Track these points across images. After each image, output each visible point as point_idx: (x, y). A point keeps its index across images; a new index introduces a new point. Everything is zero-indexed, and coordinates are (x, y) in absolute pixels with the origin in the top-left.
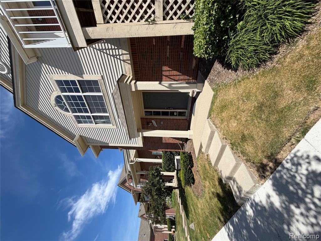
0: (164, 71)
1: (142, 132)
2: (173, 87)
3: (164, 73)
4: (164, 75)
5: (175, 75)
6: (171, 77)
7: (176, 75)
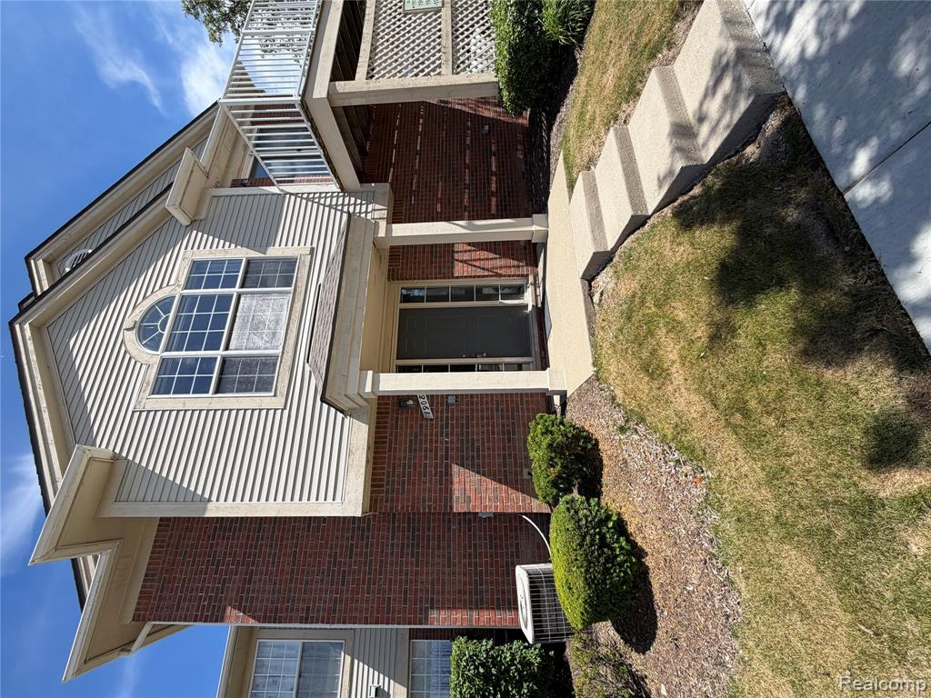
0: (458, 252)
1: (377, 372)
2: (477, 225)
3: (456, 256)
4: (457, 260)
5: (483, 260)
6: (474, 264)
7: (487, 259)
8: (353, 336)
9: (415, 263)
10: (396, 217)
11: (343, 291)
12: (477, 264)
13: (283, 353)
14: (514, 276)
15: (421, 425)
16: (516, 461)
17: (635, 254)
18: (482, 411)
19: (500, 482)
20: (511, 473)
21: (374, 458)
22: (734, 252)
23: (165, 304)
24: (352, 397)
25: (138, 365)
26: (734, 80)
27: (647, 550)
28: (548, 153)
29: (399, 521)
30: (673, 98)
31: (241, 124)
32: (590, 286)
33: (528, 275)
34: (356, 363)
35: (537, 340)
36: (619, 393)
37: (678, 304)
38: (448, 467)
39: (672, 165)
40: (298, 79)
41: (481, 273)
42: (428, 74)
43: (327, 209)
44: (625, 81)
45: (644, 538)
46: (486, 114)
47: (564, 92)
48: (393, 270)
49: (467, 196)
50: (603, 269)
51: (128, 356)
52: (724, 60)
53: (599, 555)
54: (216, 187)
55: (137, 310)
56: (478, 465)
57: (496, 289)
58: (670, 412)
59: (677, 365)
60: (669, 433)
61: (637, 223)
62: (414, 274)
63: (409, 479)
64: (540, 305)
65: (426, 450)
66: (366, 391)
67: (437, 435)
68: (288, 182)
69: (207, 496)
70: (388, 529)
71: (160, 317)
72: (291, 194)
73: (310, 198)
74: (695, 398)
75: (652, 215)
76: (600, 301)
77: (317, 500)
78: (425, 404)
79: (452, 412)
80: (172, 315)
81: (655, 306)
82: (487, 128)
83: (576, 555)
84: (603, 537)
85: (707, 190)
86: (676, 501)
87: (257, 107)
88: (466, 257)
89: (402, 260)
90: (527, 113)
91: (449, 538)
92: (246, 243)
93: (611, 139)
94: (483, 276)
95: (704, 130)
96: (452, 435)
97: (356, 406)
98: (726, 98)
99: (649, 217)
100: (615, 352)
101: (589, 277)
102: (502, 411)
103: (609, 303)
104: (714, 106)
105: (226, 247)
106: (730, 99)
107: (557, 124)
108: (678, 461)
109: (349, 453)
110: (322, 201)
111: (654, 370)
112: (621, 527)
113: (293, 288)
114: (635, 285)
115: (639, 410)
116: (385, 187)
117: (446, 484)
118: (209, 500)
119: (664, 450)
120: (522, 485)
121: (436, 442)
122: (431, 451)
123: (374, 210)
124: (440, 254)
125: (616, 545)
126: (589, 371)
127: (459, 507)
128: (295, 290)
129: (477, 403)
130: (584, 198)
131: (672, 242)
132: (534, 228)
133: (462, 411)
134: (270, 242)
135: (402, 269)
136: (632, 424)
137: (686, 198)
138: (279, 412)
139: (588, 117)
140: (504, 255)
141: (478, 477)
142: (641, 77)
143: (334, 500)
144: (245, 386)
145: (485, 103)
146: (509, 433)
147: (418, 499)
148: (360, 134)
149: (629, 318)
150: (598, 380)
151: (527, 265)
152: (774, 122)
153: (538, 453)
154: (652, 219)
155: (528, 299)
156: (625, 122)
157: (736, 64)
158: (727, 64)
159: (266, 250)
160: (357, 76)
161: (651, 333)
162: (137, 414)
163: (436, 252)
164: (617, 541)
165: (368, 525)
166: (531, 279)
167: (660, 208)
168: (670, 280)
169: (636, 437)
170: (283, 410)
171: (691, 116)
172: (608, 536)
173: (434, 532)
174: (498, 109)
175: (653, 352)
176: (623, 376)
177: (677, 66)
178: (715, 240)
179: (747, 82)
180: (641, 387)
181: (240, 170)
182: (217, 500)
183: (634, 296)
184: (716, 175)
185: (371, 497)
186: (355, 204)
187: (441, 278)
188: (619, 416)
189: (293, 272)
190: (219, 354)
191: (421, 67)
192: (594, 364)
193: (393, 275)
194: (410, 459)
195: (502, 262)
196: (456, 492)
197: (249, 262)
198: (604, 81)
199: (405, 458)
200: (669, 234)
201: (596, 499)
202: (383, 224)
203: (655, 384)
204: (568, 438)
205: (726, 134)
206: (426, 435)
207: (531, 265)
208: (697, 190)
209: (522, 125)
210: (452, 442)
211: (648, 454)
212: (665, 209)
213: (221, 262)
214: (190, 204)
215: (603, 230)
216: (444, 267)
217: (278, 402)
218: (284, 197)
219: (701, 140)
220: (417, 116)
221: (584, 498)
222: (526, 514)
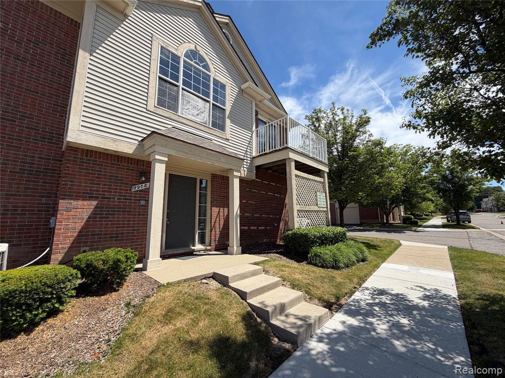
1: (167, 163)
2: (237, 219)
3: (222, 209)
5: (219, 222)
7: (220, 224)
8: (187, 153)
9: (219, 188)
10: (242, 181)
11: (210, 151)
12: (218, 219)
13: (179, 116)
14: (211, 238)
15: (128, 184)
16: (95, 242)
17: (228, 297)
18: (134, 221)
19: (80, 232)
20: (86, 239)
21: (108, 154)
22: (235, 342)
23: (206, 67)
24: (153, 148)
25: (178, 45)
26: (301, 325)
27: (32, 335)
28: (268, 253)
29: (54, 163)
30: (293, 302)
31: (280, 121)
32: (210, 277)
33: (210, 246)
34: (173, 153)
35: (175, 252)
36: (152, 299)
37: (207, 321)
38: (96, 198)
39: (269, 306)
40: (293, 146)
41: (213, 221)
42: (297, 200)
43: (245, 149)
44: (297, 282)
45: (43, 331)
46: (281, 224)
47: (291, 258)
48: (217, 177)
49: (248, 215)
50: (219, 283)
51: (183, 42)
52: (307, 320)
53: (34, 299)
54: (256, 104)
55: (205, 54)
56: (95, 218)
57: (204, 229)
58: (144, 329)
59: (173, 328)
60: (130, 331)
61: (243, 295)
62: (214, 187)
63: (90, 173)
64: (194, 253)
65: (110, 185)
66: (156, 156)
67: (120, 193)
68: (257, 134)
69: (94, 54)
70: (48, 156)
71: (201, 63)
72: (252, 135)
73: (250, 143)
74: (155, 341)
75: (247, 302)
76: (203, 283)
77: (83, 116)
78: (142, 187)
79: (134, 203)
80: (201, 68)
81: (205, 310)
82: (276, 225)
83: (36, 282)
84: (48, 300)
85: (260, 324)
86: (78, 346)
87: (286, 129)
88: (221, 214)
89: (221, 182)
90: (282, 243)
91: (34, 196)
92: (232, 110)
93: (276, 279)
94: (211, 222)
95: (283, 318)
96: (119, 202)
97: (145, 149)
98: (295, 323)
99: (246, 301)
100: (177, 294)
101: (215, 276)
102: (132, 233)
103: (203, 287)
104: (292, 320)
105: (231, 102)
106: (295, 325)
107: (279, 256)
108: (109, 340)
109: (115, 140)
110: (249, 148)
111: (169, 316)
112: (53, 313)
113: (211, 127)
114: (214, 298)
115: (142, 312)
116: (254, 178)
117: (83, 197)
118: (91, 55)
119: (116, 331)
120: (76, 247)
121: (115, 192)
122: (109, 188)
123: (244, 171)
124: (223, 201)
125: (40, 311)
126: (163, 281)
127: (63, 204)
128: (210, 128)
129: (139, 218)
130: (252, 269)
131: (236, 313)
132: (235, 248)
133: (135, 209)
134: (232, 121)
135: (217, 181)
136: (132, 309)
137: (255, 316)
138: (145, 106)
139: (283, 268)
140: (221, 233)
141: (86, 217)
142: (300, 289)
143: (82, 126)
144: (161, 93)
145: (285, 224)
146: (117, 237)
147: (74, 178)
148: (275, 168)
149: (197, 298)
150: (159, 287)
151: (216, 245)
152: (287, 346)
153: (111, 253)
154: (245, 302)
155: (198, 247)
156: (283, 285)
157: (306, 324)
158: (306, 321)
159: (229, 119)
160: (296, 171)
161: (190, 310)
162: (151, 35)
163: (224, 199)
164: (44, 311)
165: (54, 143)
166: (209, 248)
167: (250, 305)
168: (219, 315)
169: (124, 313)
170: (146, 109)
171: (287, 311)
172: (48, 304)
173: (42, 186)
174: (283, 230)
175: (180, 314)
176: (162, 301)
177: (304, 303)
178: (239, 332)
179: (301, 330)
180: (158, 310)
181: (262, 115)
182: (90, 59)
183: (208, 299)
184: (266, 327)
185: (79, 148)
186: (247, 162)
187: (211, 200)
188: (136, 301)
189: (219, 129)
190: (180, 84)
191: (299, 197)
192: (168, 284)
193: (214, 177)
194: (105, 175)
195: (218, 233)
196: (75, 203)
197: (224, 110)
198: (297, 274)
199: (105, 172)
200: (240, 311)
201: (75, 294)
202: (239, 174)
203: (160, 318)
204: (122, 271)
205: (282, 327)
206: (120, 186)
207: (216, 247)
208: (259, 320)
209: (277, 241)
210: (114, 202)
211: (112, 322)
212: (250, 308)
213: (224, 97)
214: (249, 91)
215: (239, 280)
216: (217, 202)
217: (151, 107)
218: (251, 132)
219: (280, 317)
220: (281, 194)
221: (77, 285)
222: (50, 251)
